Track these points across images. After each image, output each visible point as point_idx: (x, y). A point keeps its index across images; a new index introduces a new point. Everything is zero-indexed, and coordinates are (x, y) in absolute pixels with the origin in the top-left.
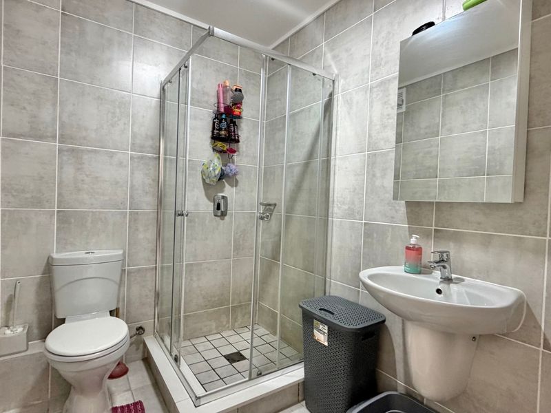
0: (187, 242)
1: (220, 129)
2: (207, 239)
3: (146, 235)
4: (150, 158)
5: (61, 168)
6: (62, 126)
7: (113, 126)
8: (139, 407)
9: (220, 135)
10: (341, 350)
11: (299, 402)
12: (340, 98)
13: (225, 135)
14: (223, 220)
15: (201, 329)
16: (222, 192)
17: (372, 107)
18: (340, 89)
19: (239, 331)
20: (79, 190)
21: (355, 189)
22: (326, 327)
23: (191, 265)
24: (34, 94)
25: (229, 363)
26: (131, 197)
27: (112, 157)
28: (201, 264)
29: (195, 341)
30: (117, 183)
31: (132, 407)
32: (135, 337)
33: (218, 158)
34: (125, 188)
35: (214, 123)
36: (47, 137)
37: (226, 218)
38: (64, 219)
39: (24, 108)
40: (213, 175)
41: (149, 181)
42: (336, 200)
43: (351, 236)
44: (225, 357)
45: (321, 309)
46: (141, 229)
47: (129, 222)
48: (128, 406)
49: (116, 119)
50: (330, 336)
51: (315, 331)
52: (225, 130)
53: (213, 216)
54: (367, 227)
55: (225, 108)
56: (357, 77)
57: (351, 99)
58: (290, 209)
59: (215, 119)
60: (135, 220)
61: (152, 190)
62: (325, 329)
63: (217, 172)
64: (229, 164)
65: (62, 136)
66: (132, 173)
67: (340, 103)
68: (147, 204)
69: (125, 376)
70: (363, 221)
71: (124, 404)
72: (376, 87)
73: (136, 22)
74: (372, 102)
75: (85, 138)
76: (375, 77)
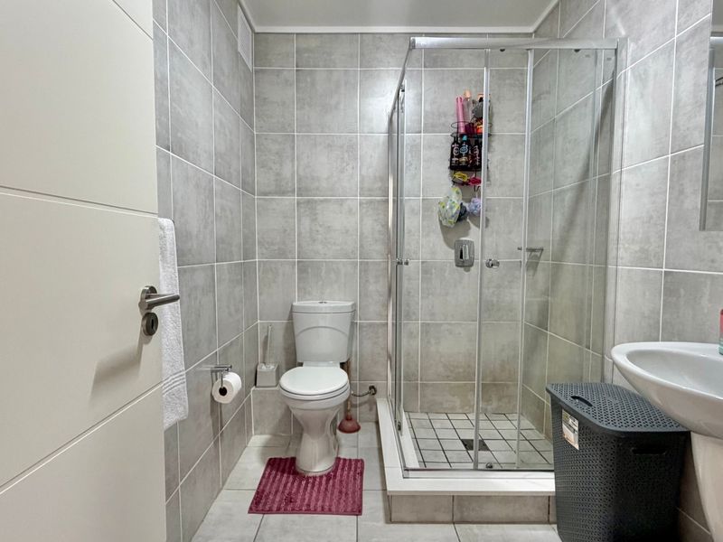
0: (422, 298)
1: (460, 156)
2: (447, 294)
3: (377, 287)
4: (378, 201)
5: (299, 220)
6: (300, 180)
7: (342, 172)
8: (359, 465)
9: (460, 163)
10: (595, 458)
11: (549, 522)
12: (629, 74)
13: (467, 162)
14: (468, 271)
15: (441, 404)
16: (466, 235)
17: (678, 76)
18: (629, 59)
19: (493, 417)
20: (314, 241)
21: (651, 217)
22: (576, 423)
23: (428, 324)
24: (277, 153)
25: (464, 448)
26: (361, 246)
27: (341, 205)
28: (441, 324)
29: (432, 416)
30: (347, 231)
31: (353, 463)
32: (368, 396)
33: (458, 193)
34: (354, 237)
35: (452, 148)
36: (288, 192)
37: (472, 268)
38: (303, 268)
39: (271, 169)
40: (450, 214)
41: (378, 227)
42: (621, 236)
43: (644, 294)
44: (462, 441)
45: (574, 398)
46: (372, 280)
47: (360, 274)
48: (350, 460)
49: (345, 164)
50: (582, 437)
51: (564, 426)
52: (467, 155)
53: (455, 267)
54: (669, 278)
55: (466, 127)
56: (655, 32)
57: (645, 70)
58: (559, 256)
59: (453, 144)
60: (365, 271)
61: (382, 237)
62: (575, 424)
63: (454, 211)
64: (473, 199)
65: (299, 189)
66: (361, 220)
67: (628, 83)
68: (377, 252)
69: (356, 434)
70: (664, 270)
71: (347, 458)
72: (687, 40)
73: (362, 54)
74: (679, 69)
75: (317, 189)
76: (685, 23)
